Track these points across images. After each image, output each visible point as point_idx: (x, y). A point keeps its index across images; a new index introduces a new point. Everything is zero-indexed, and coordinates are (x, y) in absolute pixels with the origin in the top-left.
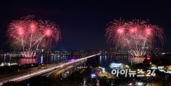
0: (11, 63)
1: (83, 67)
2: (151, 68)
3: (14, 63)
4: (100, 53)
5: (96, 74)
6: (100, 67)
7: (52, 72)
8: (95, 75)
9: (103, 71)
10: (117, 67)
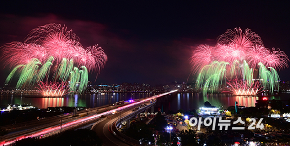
0: (23, 106)
1: (149, 114)
2: (270, 116)
3: (29, 105)
4: (178, 88)
5: (174, 126)
6: (179, 114)
7: (99, 122)
8: (171, 128)
9: (185, 121)
10: (210, 114)
